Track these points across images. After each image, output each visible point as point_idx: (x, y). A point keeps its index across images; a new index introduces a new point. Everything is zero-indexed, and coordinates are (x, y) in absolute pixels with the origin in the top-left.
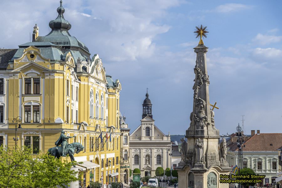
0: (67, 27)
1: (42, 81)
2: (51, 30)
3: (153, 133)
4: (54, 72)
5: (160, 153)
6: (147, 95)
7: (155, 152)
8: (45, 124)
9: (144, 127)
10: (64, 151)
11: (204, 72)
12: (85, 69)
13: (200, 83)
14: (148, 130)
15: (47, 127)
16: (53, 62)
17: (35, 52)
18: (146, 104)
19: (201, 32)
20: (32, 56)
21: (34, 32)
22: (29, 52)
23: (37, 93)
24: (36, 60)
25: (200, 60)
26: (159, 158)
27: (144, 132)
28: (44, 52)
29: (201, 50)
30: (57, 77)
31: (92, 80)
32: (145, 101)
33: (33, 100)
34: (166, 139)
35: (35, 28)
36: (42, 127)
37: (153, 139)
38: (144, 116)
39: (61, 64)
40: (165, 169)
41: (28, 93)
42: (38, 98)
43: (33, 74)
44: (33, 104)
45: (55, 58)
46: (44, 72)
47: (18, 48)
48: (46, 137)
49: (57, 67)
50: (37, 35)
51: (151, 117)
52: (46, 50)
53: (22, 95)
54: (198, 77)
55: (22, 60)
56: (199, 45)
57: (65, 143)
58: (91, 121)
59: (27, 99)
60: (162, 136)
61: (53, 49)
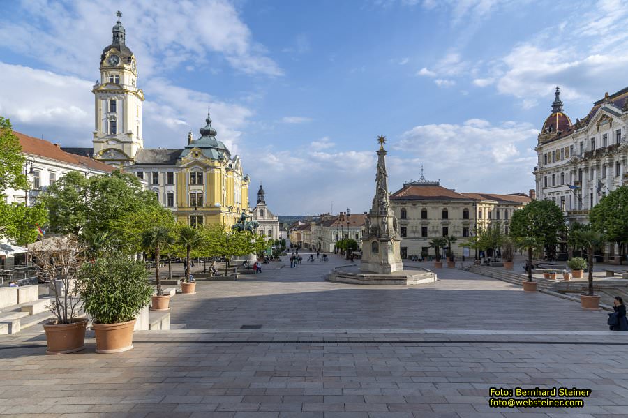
0: (214, 134)
1: (204, 174)
2: (201, 135)
3: (265, 214)
4: (214, 167)
5: (271, 228)
6: (261, 186)
7: (267, 228)
8: (207, 207)
9: (259, 210)
10: (245, 227)
11: (384, 169)
12: (231, 166)
13: (382, 177)
14: (262, 212)
15: (209, 209)
16: (213, 160)
17: (199, 152)
18: (261, 193)
19: (381, 140)
20: (197, 155)
21: (189, 136)
22: (193, 152)
23: (201, 183)
24: (199, 158)
25: (381, 161)
26: (270, 232)
27: (259, 214)
28: (205, 152)
29: (382, 153)
30: (216, 171)
31: (235, 174)
32: (260, 191)
33: (197, 189)
34: (275, 219)
35: (190, 133)
36: (205, 209)
37: (266, 218)
38: (259, 201)
39: (219, 162)
40: (274, 240)
41: (194, 183)
42: (202, 188)
43: (197, 169)
44: (198, 191)
45: (214, 157)
46: (206, 167)
47: (184, 148)
48: (208, 217)
49: (216, 164)
50: (192, 139)
51: (264, 202)
52: (207, 151)
53: (189, 185)
54: (380, 173)
55: (188, 157)
56: (381, 150)
57: (245, 221)
58: (235, 205)
59: (192, 188)
60: (272, 216)
61: (212, 150)
